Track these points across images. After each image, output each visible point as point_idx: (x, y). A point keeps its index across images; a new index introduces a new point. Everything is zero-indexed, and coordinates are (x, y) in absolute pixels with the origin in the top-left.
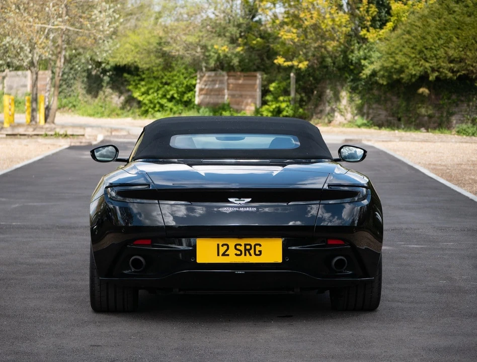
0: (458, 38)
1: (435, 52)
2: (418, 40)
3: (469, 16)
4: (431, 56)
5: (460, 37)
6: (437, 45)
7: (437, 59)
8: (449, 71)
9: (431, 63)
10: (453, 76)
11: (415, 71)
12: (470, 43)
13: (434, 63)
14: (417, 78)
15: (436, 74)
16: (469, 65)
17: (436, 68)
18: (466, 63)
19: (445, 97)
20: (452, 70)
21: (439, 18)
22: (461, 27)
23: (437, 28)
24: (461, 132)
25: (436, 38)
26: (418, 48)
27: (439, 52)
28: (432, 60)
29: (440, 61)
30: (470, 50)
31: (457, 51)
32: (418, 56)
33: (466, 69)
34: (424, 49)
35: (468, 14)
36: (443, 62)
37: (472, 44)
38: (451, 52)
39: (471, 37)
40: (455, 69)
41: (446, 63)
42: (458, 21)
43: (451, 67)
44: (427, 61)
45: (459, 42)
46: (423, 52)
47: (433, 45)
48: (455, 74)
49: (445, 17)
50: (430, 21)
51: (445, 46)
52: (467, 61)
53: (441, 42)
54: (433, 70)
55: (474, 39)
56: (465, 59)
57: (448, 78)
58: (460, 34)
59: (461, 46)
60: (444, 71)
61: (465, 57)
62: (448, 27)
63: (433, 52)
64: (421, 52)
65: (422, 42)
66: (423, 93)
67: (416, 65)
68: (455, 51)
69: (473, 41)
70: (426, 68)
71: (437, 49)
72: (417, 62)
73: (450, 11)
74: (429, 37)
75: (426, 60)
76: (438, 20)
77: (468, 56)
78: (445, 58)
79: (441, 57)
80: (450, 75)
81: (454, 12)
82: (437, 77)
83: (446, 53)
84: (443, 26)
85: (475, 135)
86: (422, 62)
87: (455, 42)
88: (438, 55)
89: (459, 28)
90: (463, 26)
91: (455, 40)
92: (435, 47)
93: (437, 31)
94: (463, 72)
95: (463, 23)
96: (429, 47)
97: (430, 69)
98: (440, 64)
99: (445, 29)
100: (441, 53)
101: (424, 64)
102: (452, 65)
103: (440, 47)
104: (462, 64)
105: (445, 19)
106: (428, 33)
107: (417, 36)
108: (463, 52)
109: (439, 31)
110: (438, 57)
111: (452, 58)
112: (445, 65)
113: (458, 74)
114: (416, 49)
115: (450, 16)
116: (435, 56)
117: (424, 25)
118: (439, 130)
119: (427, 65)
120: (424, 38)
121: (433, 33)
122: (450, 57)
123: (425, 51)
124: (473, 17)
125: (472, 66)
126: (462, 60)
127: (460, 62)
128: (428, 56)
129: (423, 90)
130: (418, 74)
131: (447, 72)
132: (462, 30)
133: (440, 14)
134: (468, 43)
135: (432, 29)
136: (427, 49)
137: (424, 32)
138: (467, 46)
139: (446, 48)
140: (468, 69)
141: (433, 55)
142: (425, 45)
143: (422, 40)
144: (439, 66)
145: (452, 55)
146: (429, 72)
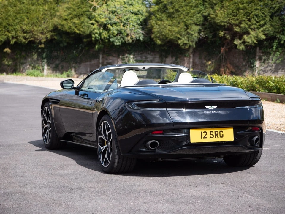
0: (28, 19)
1: (14, 27)
2: (3, 20)
3: (33, 5)
4: (12, 29)
5: (30, 18)
6: (15, 23)
7: (15, 31)
8: (23, 38)
9: (12, 34)
10: (26, 41)
11: (2, 38)
12: (35, 21)
13: (13, 33)
14: (2, 42)
15: (15, 40)
16: (35, 35)
17: (15, 37)
18: (33, 34)
19: (18, 54)
20: (25, 38)
21: (15, 7)
22: (29, 12)
23: (14, 12)
24: (30, 75)
25: (14, 18)
26: (4, 24)
27: (16, 27)
28: (13, 32)
29: (18, 32)
30: (36, 26)
31: (28, 26)
32: (4, 30)
33: (34, 37)
34: (7, 25)
35: (32, 4)
36: (20, 33)
37: (36, 22)
38: (24, 27)
39: (35, 18)
40: (27, 37)
41: (21, 33)
42: (27, 8)
43: (24, 36)
44: (10, 33)
45: (29, 21)
46: (6, 27)
47: (12, 23)
48: (27, 40)
49: (18, 6)
50: (10, 8)
51: (21, 23)
52: (34, 32)
53: (17, 21)
54: (13, 37)
55: (38, 19)
56: (33, 31)
57: (22, 42)
58: (29, 16)
59: (30, 23)
60: (20, 38)
61: (33, 30)
62: (21, 12)
63: (13, 27)
64: (5, 27)
65: (6, 21)
66: (6, 51)
67: (3, 35)
68: (27, 26)
69: (37, 20)
70: (9, 36)
71: (15, 25)
72: (3, 33)
73: (21, 2)
74: (9, 18)
75: (9, 31)
76: (14, 8)
77: (34, 29)
78: (20, 30)
79: (18, 30)
80: (24, 40)
81: (23, 3)
82: (15, 42)
83: (21, 27)
84: (18, 11)
85: (38, 76)
86: (7, 33)
87: (26, 21)
88: (16, 28)
89: (28, 13)
90: (30, 11)
91: (26, 20)
92: (14, 24)
93: (14, 14)
94: (32, 39)
95: (30, 9)
96: (11, 24)
97: (11, 37)
98: (18, 34)
99: (19, 13)
100: (18, 27)
101: (8, 34)
102: (25, 35)
103: (17, 24)
104: (31, 34)
105: (18, 7)
106: (9, 16)
107: (3, 18)
108: (31, 27)
109: (16, 14)
110: (16, 30)
111: (25, 30)
112: (21, 35)
113: (29, 40)
114: (2, 25)
115: (21, 5)
116: (15, 29)
117: (6, 11)
118: (16, 73)
119: (10, 35)
120: (6, 19)
121: (12, 16)
122: (23, 30)
123: (8, 26)
124: (35, 6)
125: (37, 35)
126: (31, 32)
127: (30, 33)
128: (10, 29)
129: (7, 50)
130: (3, 40)
131: (22, 39)
132: (29, 13)
133: (15, 4)
134: (34, 22)
135: (11, 13)
136: (9, 25)
137: (7, 15)
138: (34, 23)
139: (21, 25)
140: (35, 37)
141: (13, 29)
142: (8, 22)
143: (6, 20)
144: (17, 35)
145: (25, 29)
146: (11, 39)
